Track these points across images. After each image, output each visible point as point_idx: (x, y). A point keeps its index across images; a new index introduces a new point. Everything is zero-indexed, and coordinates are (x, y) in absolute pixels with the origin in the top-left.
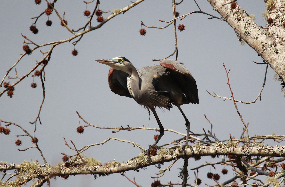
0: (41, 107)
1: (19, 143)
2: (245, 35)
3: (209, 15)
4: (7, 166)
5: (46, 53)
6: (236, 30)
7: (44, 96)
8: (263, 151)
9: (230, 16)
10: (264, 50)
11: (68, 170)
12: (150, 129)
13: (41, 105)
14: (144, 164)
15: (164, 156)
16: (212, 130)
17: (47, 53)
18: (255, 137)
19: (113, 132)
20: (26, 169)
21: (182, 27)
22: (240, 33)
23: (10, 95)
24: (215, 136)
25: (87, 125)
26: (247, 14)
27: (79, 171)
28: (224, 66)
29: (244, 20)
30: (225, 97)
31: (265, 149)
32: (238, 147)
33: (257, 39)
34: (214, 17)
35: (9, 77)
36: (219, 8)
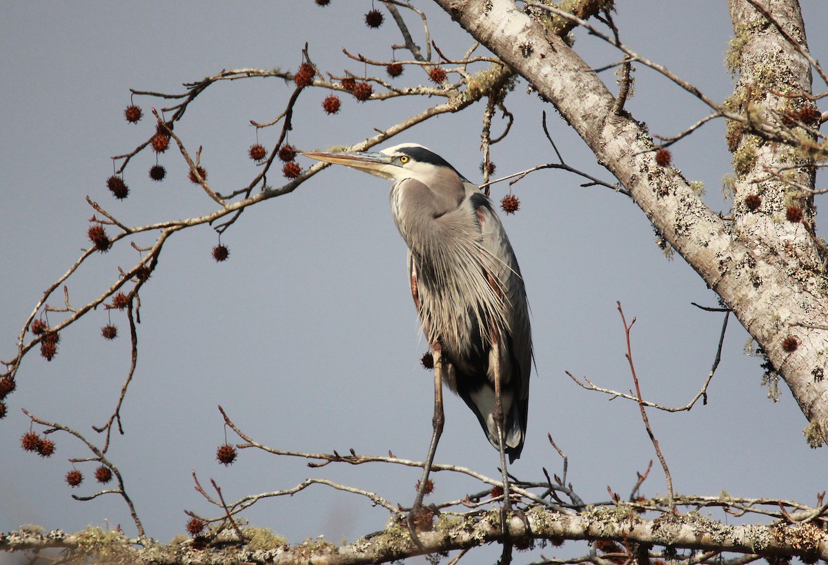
0: (124, 390)
1: (75, 479)
2: (676, 232)
3: (585, 175)
4: (42, 538)
5: (145, 250)
6: (654, 220)
7: (134, 362)
8: (707, 535)
9: (641, 182)
10: (723, 275)
11: (202, 555)
12: (407, 462)
13: (125, 385)
14: (397, 552)
15: (452, 534)
16: (565, 475)
17: (150, 249)
18: (679, 499)
19: (312, 466)
20: (92, 547)
21: (512, 202)
22: (663, 227)
23: (49, 353)
24: (572, 490)
25: (244, 443)
26: (683, 178)
27: (229, 559)
28: (620, 309)
29: (675, 195)
30: (613, 392)
31: (714, 532)
32: (644, 522)
33: (706, 245)
34: (597, 183)
35: (47, 306)
36: (612, 160)
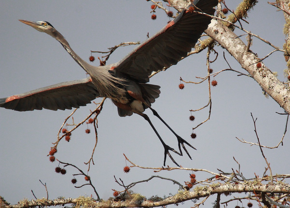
0: (94, 150)
2: (269, 89)
3: (238, 72)
4: (65, 201)
5: (98, 104)
6: (261, 85)
7: (97, 141)
8: (284, 188)
9: (256, 73)
10: (285, 102)
11: (118, 203)
12: (186, 169)
13: (94, 148)
14: (182, 199)
15: (200, 192)
16: (239, 170)
17: (100, 103)
18: (277, 176)
19: (155, 172)
20: (81, 203)
21: (215, 83)
22: (264, 88)
23: (68, 140)
24: (242, 175)
25: (132, 165)
26: (270, 71)
27: (127, 204)
28: (252, 115)
29: (268, 77)
30: (252, 143)
31: (286, 187)
32: (263, 185)
33: (279, 93)
34: (242, 74)
35: (67, 124)
36: (246, 67)
